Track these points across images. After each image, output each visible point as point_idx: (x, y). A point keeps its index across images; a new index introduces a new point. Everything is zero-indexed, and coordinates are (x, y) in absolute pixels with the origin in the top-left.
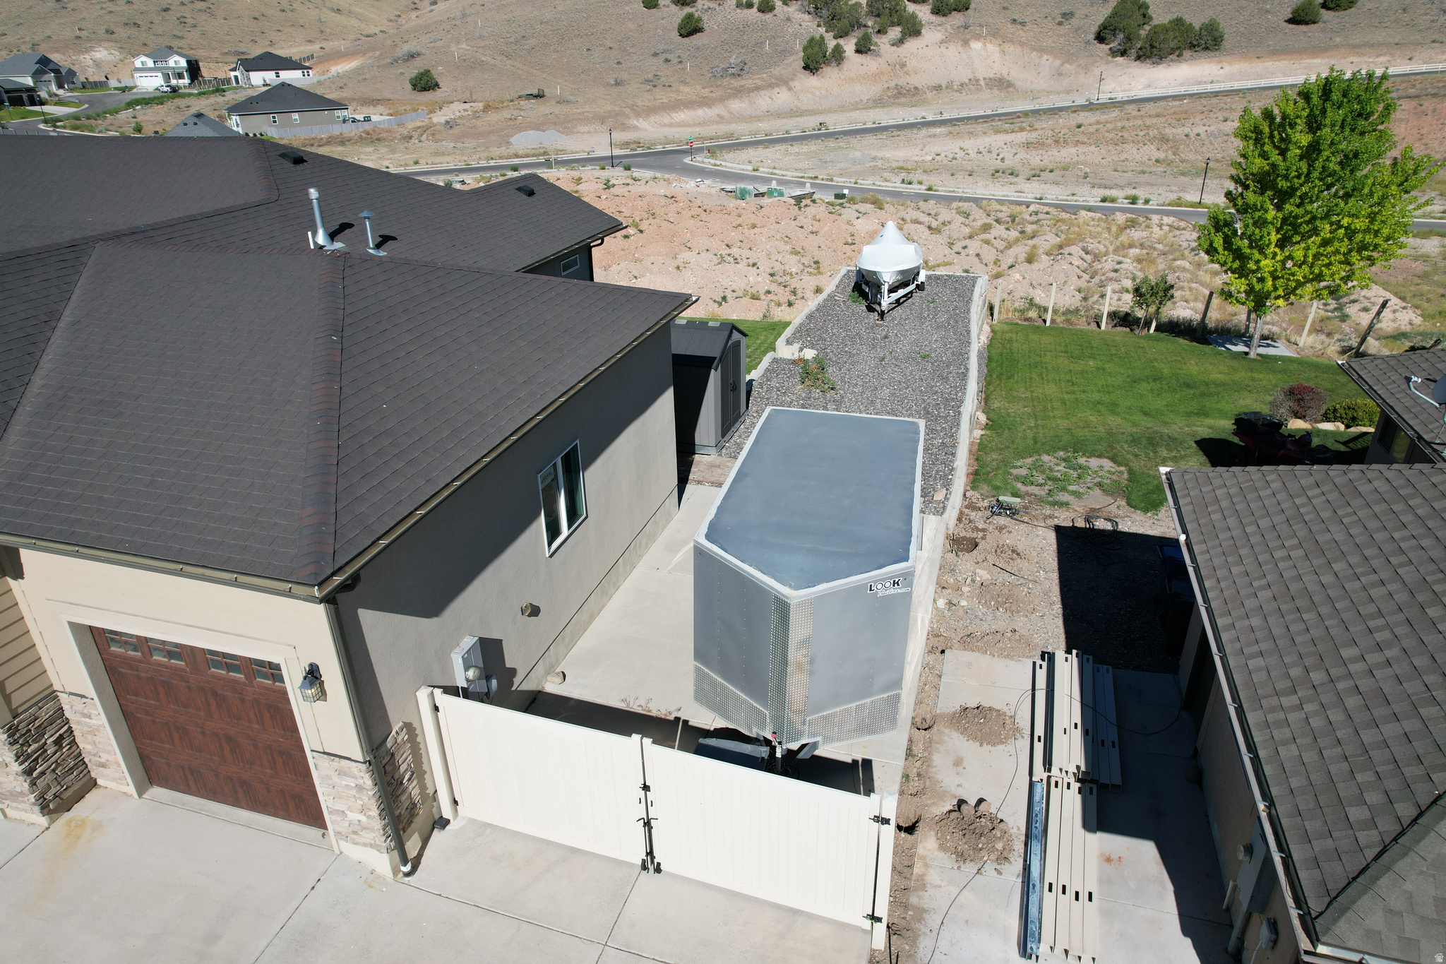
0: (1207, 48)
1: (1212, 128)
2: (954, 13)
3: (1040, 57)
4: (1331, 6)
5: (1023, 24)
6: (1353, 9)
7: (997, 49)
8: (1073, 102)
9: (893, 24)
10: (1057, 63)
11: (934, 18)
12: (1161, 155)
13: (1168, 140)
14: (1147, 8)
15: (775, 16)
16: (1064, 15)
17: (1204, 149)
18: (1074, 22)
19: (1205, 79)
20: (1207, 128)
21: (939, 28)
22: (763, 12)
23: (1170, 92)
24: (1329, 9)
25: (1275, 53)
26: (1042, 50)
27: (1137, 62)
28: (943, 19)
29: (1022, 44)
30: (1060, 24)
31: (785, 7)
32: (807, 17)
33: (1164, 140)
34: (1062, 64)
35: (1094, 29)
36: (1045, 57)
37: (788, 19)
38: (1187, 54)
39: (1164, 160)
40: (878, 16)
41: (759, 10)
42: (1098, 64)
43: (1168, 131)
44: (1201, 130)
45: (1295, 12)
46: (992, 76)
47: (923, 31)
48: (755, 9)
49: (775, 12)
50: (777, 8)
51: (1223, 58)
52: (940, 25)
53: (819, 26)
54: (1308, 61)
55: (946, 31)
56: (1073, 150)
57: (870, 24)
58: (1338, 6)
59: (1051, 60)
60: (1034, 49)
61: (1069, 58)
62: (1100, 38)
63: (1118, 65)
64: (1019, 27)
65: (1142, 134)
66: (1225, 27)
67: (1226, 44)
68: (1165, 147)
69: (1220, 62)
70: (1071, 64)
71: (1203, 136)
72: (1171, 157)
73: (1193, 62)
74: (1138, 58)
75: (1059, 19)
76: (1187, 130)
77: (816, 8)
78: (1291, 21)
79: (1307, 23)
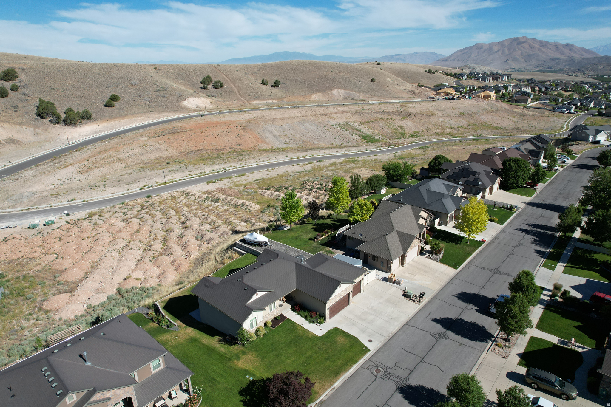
0: (88, 119)
3: (22, 127)
6: (120, 101)
8: (60, 147)
10: (32, 129)
12: (123, 165)
14: (52, 104)
16: (14, 106)
18: (21, 110)
19: (96, 130)
27: (67, 126)
29: (9, 123)
30: (16, 111)
33: (120, 160)
35: (35, 113)
36: (25, 128)
38: (83, 121)
42: (50, 128)
43: (119, 157)
45: (105, 103)
46: (6, 138)
51: (97, 122)
54: (122, 120)
56: (98, 170)
58: (116, 100)
59: (28, 128)
60: (16, 124)
61: (36, 127)
62: (41, 116)
63: (60, 128)
66: (89, 110)
67: (93, 116)
70: (38, 129)
74: (66, 124)
75: (13, 109)
78: (106, 106)
79: (111, 107)
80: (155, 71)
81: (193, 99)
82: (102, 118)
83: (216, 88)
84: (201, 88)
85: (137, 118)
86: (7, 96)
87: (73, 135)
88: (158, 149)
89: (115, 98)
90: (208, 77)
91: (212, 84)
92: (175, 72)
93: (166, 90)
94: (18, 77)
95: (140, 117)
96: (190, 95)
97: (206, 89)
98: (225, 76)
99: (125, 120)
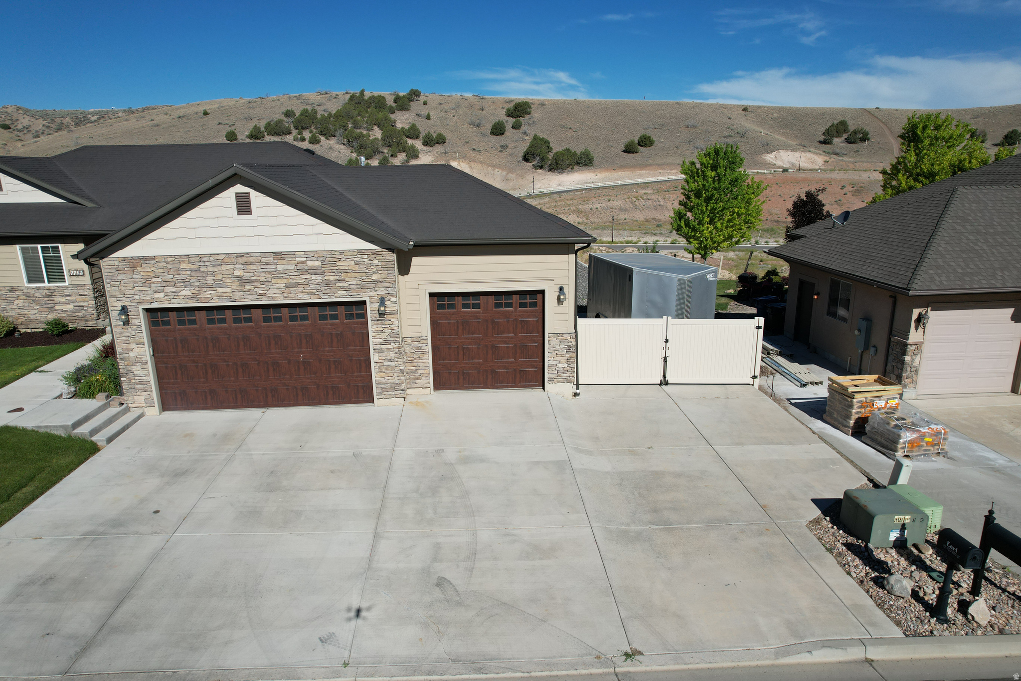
0: (586, 165)
1: (604, 205)
2: (436, 145)
3: (494, 170)
4: (643, 145)
5: (479, 151)
6: (653, 147)
7: (467, 165)
8: (520, 194)
9: (400, 151)
10: (504, 173)
11: (425, 148)
12: (580, 220)
13: (582, 212)
14: (549, 143)
15: (321, 146)
16: (502, 147)
17: (602, 216)
18: (509, 150)
19: (589, 181)
20: (600, 205)
21: (429, 154)
22: (313, 144)
23: (573, 188)
24: (641, 146)
25: (622, 167)
26: (494, 166)
27: (550, 172)
28: (431, 148)
29: (481, 163)
30: (501, 151)
31: (327, 141)
32: (343, 147)
33: (579, 212)
34: (508, 174)
35: (521, 154)
36: (497, 170)
37: (331, 148)
38: (576, 168)
39: (582, 223)
40: (390, 146)
41: (310, 142)
42: (528, 173)
43: (580, 207)
44: (598, 206)
45: (626, 147)
47: (420, 156)
48: (307, 142)
49: (321, 144)
50: (322, 142)
51: (596, 170)
52: (429, 152)
53: (352, 152)
54: (639, 172)
55: (434, 155)
57: (385, 151)
58: (645, 144)
59: (500, 171)
60: (489, 166)
61: (511, 171)
62: (526, 159)
63: (539, 174)
64: (477, 153)
65: (567, 209)
66: (594, 153)
67: (595, 162)
68: (581, 216)
69: (595, 172)
70: (512, 174)
71: (599, 209)
72: (586, 221)
73: (581, 172)
74: (550, 170)
75: (500, 149)
76: (591, 206)
77: (349, 141)
78: (625, 151)
79: (633, 153)
80: (743, 113)
81: (789, 153)
82: (610, 164)
83: (850, 143)
84: (821, 142)
85: (666, 171)
86: (503, 134)
87: (551, 183)
88: (659, 207)
89: (646, 142)
90: (843, 123)
91: (845, 136)
92: (779, 117)
93: (743, 136)
94: (530, 114)
95: (671, 170)
96: (786, 148)
97: (828, 143)
98: (882, 125)
99: (643, 172)
